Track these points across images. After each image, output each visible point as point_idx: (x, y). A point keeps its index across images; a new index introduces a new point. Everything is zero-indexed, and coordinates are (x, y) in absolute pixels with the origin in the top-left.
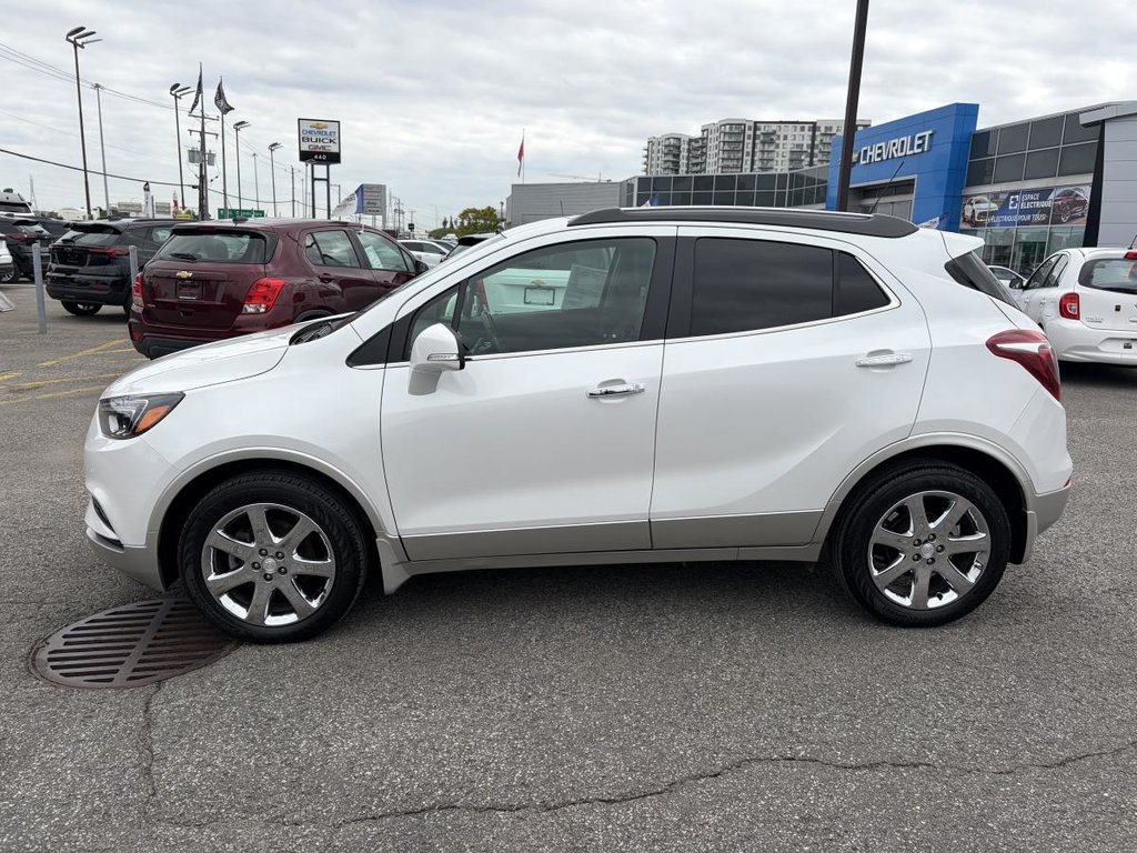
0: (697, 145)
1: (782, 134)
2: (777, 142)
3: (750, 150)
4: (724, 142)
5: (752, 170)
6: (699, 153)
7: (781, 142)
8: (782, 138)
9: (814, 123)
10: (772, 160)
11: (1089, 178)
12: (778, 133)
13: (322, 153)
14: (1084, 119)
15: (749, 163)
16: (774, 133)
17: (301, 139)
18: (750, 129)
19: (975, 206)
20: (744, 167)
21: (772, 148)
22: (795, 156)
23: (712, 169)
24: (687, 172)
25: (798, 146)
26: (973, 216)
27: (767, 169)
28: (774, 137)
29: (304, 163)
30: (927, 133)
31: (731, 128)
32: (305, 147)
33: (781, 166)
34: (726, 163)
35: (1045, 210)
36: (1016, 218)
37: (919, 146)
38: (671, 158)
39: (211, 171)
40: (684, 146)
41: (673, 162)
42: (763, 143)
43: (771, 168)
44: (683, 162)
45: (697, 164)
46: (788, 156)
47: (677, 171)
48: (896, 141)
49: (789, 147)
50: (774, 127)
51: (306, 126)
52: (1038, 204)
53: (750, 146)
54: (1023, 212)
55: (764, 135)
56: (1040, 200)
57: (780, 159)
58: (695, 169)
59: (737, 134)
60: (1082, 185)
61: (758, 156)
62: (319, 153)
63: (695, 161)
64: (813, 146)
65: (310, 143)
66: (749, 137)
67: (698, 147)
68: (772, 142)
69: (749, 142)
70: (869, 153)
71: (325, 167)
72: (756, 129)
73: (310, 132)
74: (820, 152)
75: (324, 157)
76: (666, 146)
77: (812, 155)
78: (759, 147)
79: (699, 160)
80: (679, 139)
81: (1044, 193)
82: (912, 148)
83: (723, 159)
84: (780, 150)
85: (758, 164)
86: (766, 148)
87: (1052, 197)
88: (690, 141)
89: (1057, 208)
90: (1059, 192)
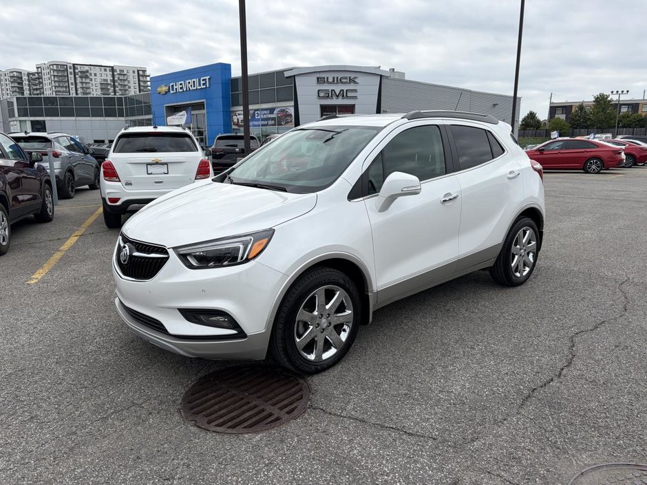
0: (34, 77)
1: (93, 72)
2: (90, 77)
3: (73, 81)
4: (54, 76)
5: (77, 94)
6: (37, 82)
7: (93, 77)
8: (93, 75)
9: (112, 67)
10: (89, 88)
11: (292, 103)
12: (90, 72)
14: (287, 74)
15: (74, 89)
16: (87, 71)
18: (70, 68)
19: (238, 117)
20: (71, 92)
21: (88, 81)
22: (103, 86)
23: (48, 92)
24: (30, 94)
25: (104, 80)
26: (238, 122)
27: (87, 94)
28: (88, 74)
30: (207, 78)
31: (58, 67)
33: (96, 92)
34: (57, 89)
35: (273, 119)
36: (260, 123)
37: (204, 84)
38: (16, 85)
40: (25, 78)
41: (19, 88)
42: (81, 77)
43: (90, 93)
44: (26, 87)
45: (37, 89)
46: (99, 86)
47: (23, 94)
48: (190, 81)
49: (99, 81)
50: (87, 68)
52: (269, 116)
53: (73, 79)
54: (263, 120)
55: (82, 73)
56: (270, 113)
57: (94, 87)
58: (35, 92)
59: (62, 71)
60: (289, 106)
61: (79, 86)
63: (35, 87)
64: (114, 81)
66: (71, 74)
67: (35, 78)
68: (87, 77)
69: (71, 77)
70: (175, 87)
72: (74, 68)
74: (119, 84)
76: (11, 77)
77: (114, 86)
78: (79, 80)
79: (38, 87)
80: (21, 73)
81: (272, 110)
82: (200, 85)
83: (55, 87)
84: (93, 82)
85: (80, 91)
86: (84, 80)
87: (275, 112)
88: (29, 74)
89: (279, 117)
90: (279, 109)
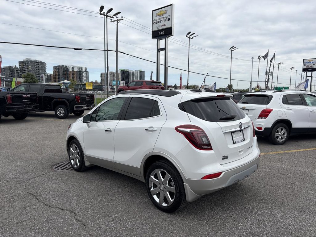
13: (310, 69)
17: (304, 65)
29: (303, 72)
32: (305, 67)
39: (270, 77)
51: (306, 61)
62: (309, 69)
65: (307, 66)
71: (311, 73)
73: (307, 63)
75: (311, 70)
